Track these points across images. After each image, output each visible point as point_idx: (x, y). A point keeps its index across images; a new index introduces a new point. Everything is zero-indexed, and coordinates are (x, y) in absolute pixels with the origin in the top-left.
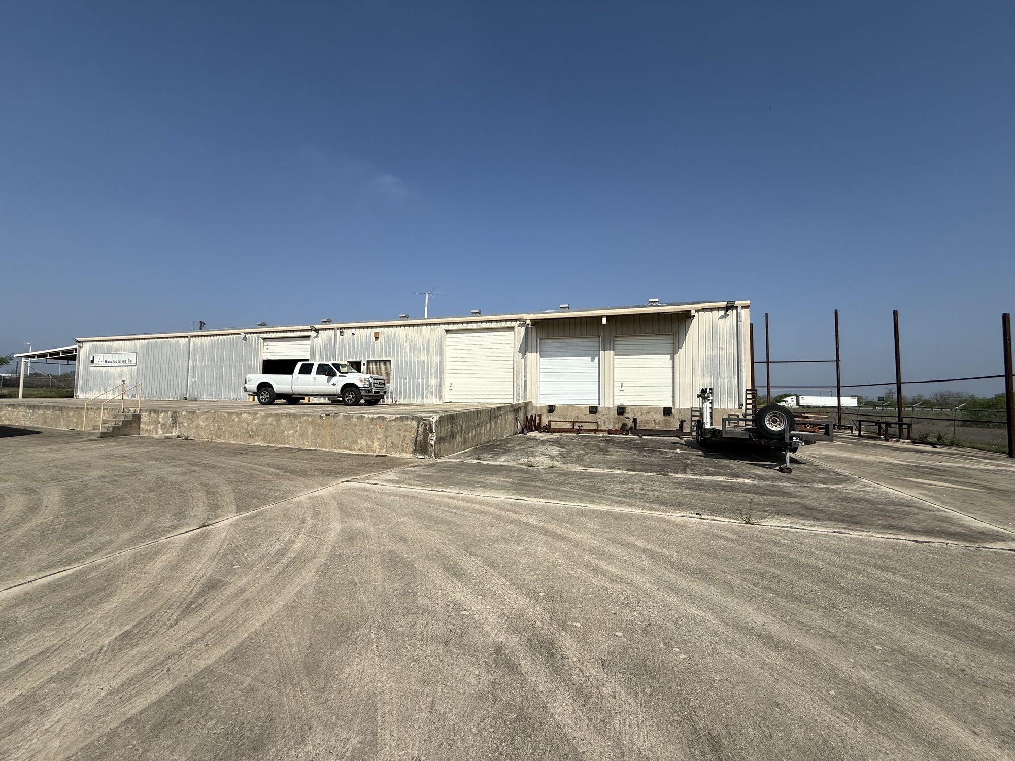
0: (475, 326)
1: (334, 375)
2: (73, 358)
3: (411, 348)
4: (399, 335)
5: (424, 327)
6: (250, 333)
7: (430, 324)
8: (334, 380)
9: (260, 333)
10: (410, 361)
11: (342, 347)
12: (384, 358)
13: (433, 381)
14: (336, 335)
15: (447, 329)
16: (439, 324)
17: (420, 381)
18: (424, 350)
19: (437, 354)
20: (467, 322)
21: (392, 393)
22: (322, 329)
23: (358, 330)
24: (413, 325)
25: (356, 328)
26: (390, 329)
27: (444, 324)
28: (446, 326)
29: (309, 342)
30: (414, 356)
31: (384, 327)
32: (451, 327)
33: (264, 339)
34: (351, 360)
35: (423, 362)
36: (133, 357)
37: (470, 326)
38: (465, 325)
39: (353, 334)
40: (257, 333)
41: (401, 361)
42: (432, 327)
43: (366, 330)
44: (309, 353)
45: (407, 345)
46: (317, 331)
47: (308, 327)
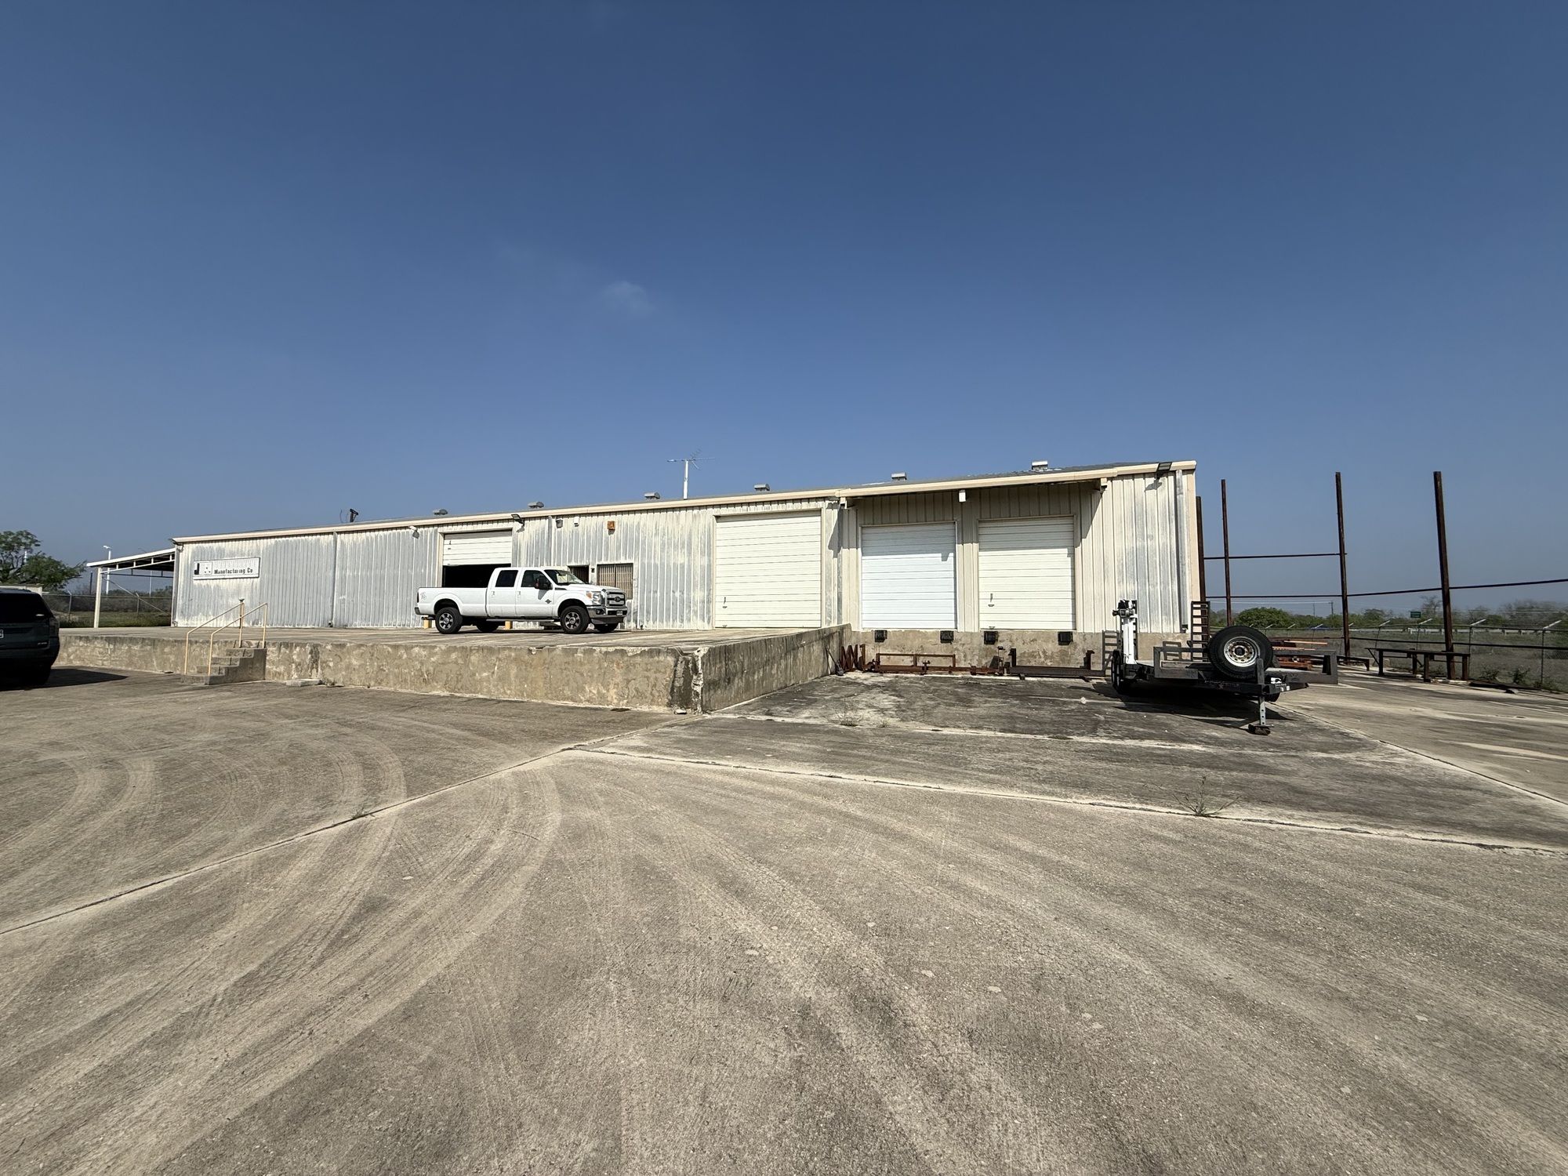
0: (760, 509)
1: (549, 587)
2: (170, 567)
3: (663, 544)
4: (645, 525)
5: (683, 512)
6: (424, 526)
7: (692, 508)
8: (549, 594)
9: (439, 525)
10: (662, 564)
11: (559, 546)
12: (622, 561)
13: (698, 595)
14: (550, 527)
15: (718, 514)
16: (706, 507)
17: (678, 594)
18: (683, 547)
19: (702, 553)
20: (749, 504)
21: (636, 613)
22: (530, 519)
23: (583, 518)
24: (666, 510)
25: (580, 515)
26: (632, 515)
27: (713, 506)
28: (716, 509)
29: (510, 538)
30: (669, 557)
31: (622, 512)
32: (724, 511)
33: (445, 535)
34: (573, 564)
35: (682, 566)
36: (254, 564)
37: (753, 509)
38: (745, 507)
39: (576, 525)
40: (433, 526)
41: (649, 565)
42: (696, 511)
43: (595, 517)
44: (510, 555)
45: (658, 540)
46: (521, 520)
47: (509, 516)
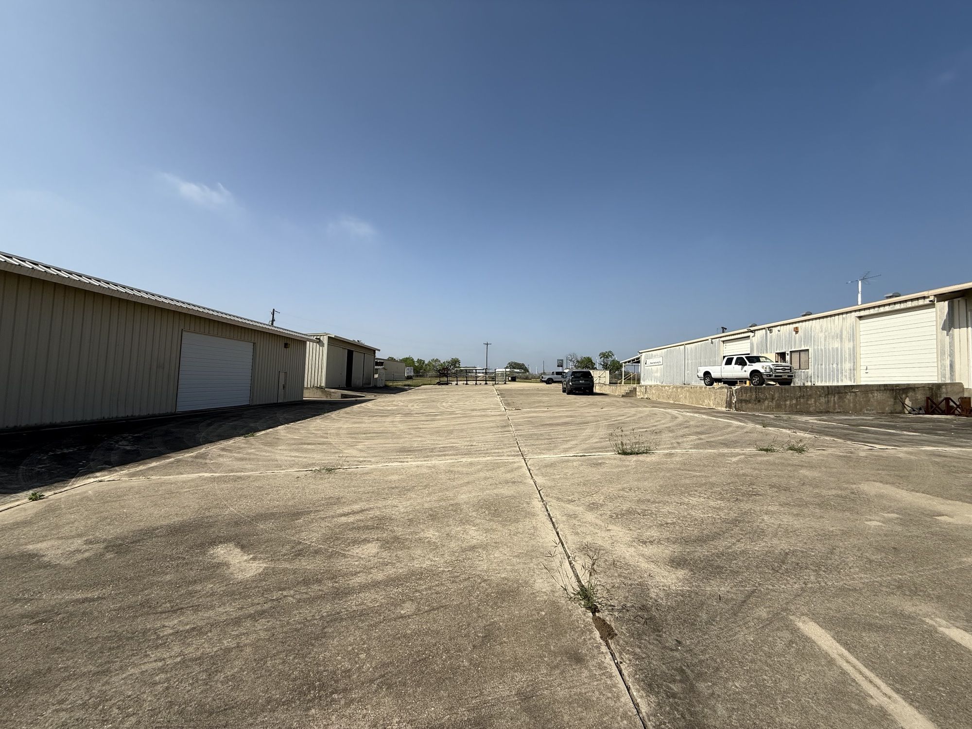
0: (887, 309)
1: (746, 364)
2: (639, 362)
3: (825, 337)
4: (815, 327)
5: (837, 317)
6: (715, 338)
7: (842, 314)
8: (746, 368)
9: (720, 337)
10: (825, 348)
11: (771, 343)
12: (803, 348)
13: (847, 366)
14: (766, 334)
15: (859, 315)
16: (851, 312)
17: (835, 366)
18: (837, 338)
19: (849, 341)
20: (879, 306)
21: (811, 377)
22: (757, 330)
23: (782, 327)
24: (827, 317)
25: (781, 325)
26: (807, 322)
27: (855, 311)
28: (857, 313)
29: (749, 341)
30: (829, 344)
31: (802, 321)
32: (862, 313)
33: (723, 342)
34: (778, 351)
35: (837, 349)
36: (661, 359)
37: (882, 310)
38: (876, 309)
39: (779, 331)
40: (718, 338)
41: (818, 349)
42: (844, 316)
43: (788, 326)
44: (749, 349)
45: (822, 335)
46: (752, 331)
47: (746, 330)
